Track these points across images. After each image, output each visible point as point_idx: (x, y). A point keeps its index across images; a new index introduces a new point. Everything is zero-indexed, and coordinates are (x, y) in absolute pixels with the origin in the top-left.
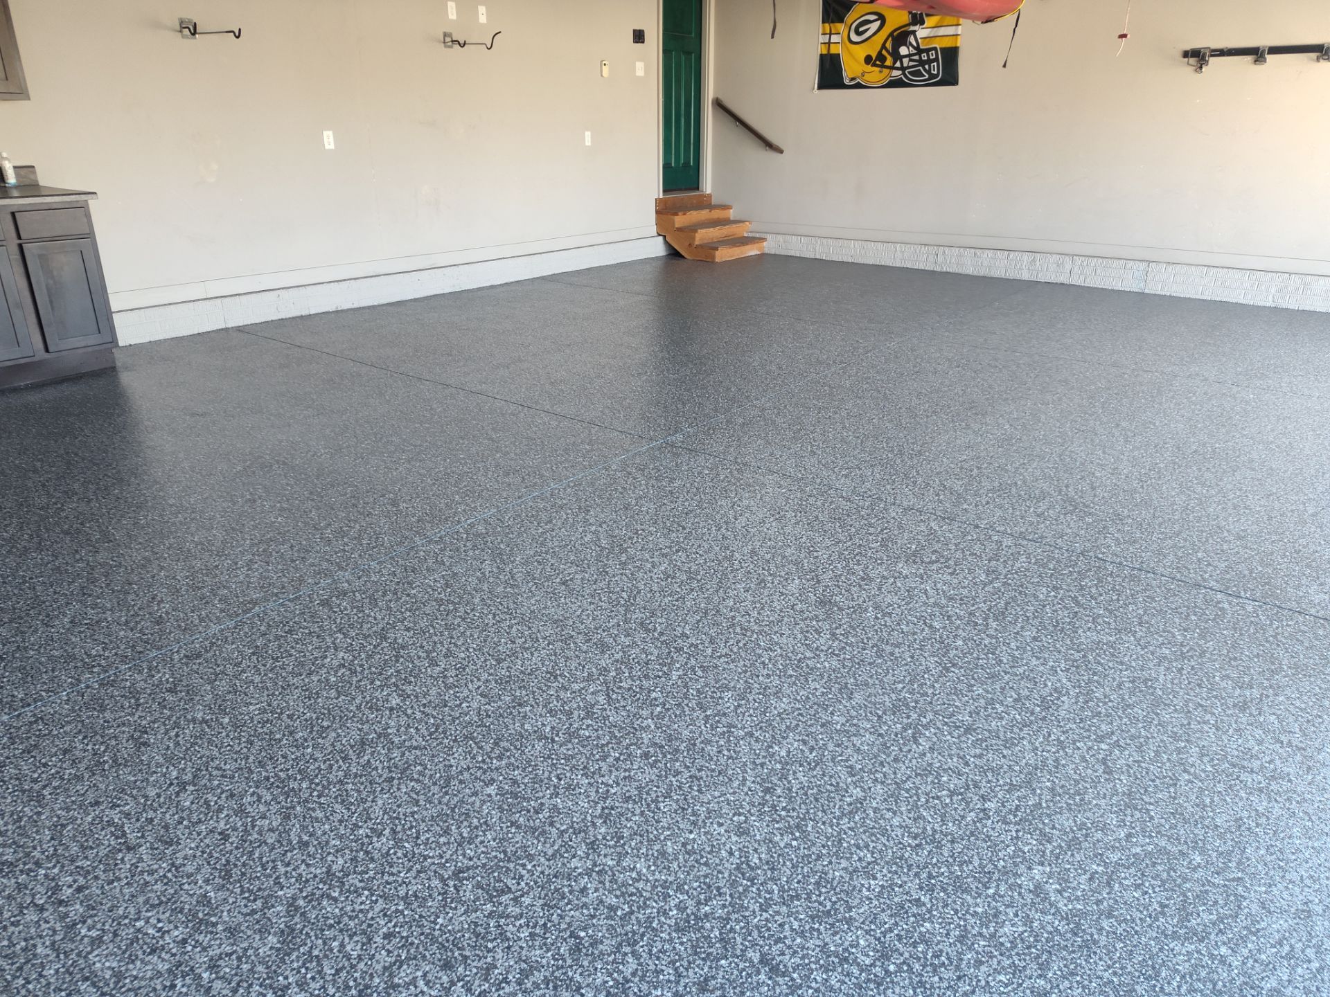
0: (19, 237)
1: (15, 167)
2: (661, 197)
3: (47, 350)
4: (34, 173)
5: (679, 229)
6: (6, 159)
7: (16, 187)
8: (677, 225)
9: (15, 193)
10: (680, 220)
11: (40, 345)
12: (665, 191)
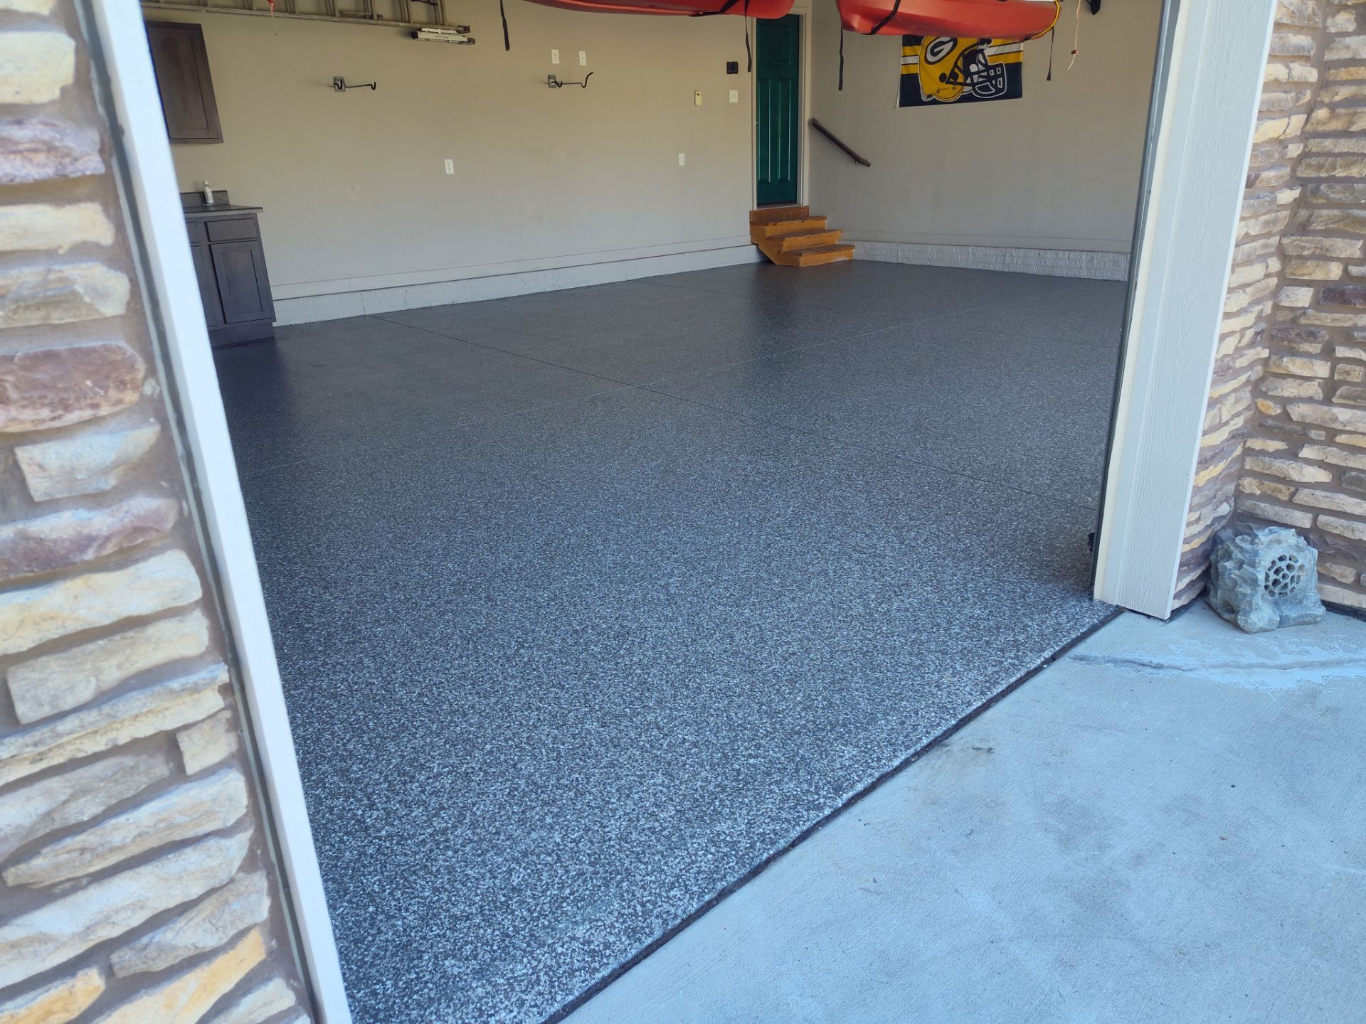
0: (209, 240)
1: (213, 192)
2: (755, 209)
3: (225, 323)
4: (227, 195)
5: (770, 238)
6: (208, 186)
7: (213, 206)
8: (768, 235)
9: (212, 209)
10: (770, 230)
11: (221, 319)
12: (759, 205)
